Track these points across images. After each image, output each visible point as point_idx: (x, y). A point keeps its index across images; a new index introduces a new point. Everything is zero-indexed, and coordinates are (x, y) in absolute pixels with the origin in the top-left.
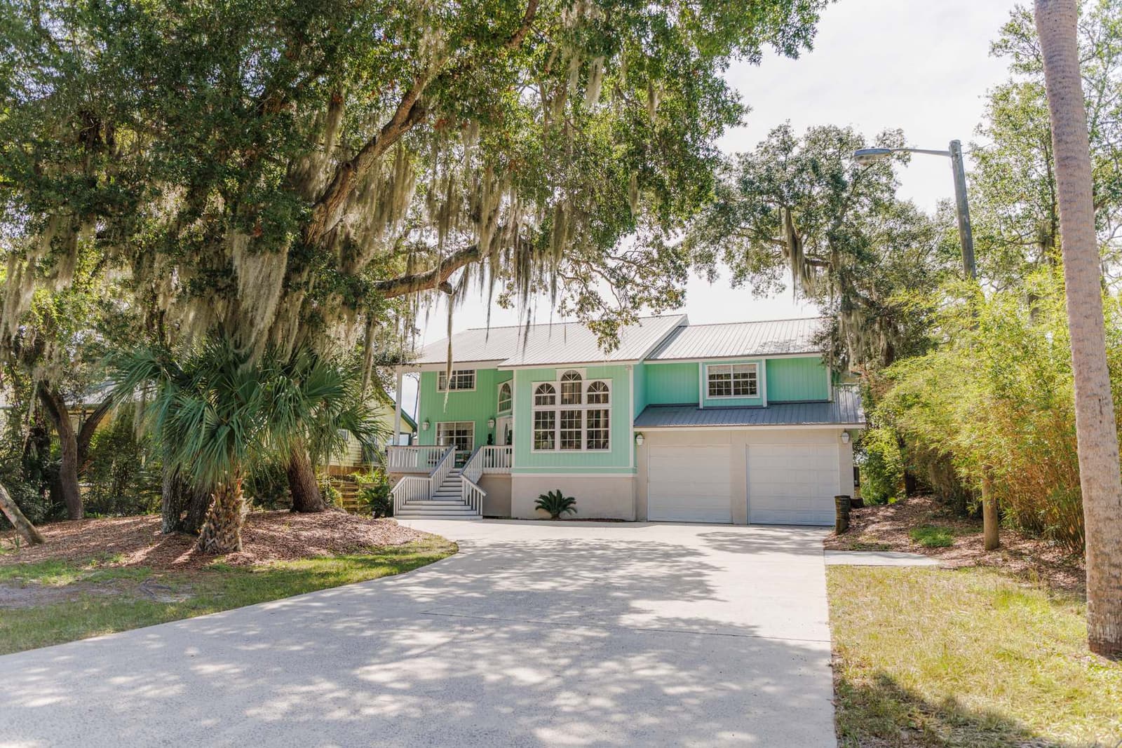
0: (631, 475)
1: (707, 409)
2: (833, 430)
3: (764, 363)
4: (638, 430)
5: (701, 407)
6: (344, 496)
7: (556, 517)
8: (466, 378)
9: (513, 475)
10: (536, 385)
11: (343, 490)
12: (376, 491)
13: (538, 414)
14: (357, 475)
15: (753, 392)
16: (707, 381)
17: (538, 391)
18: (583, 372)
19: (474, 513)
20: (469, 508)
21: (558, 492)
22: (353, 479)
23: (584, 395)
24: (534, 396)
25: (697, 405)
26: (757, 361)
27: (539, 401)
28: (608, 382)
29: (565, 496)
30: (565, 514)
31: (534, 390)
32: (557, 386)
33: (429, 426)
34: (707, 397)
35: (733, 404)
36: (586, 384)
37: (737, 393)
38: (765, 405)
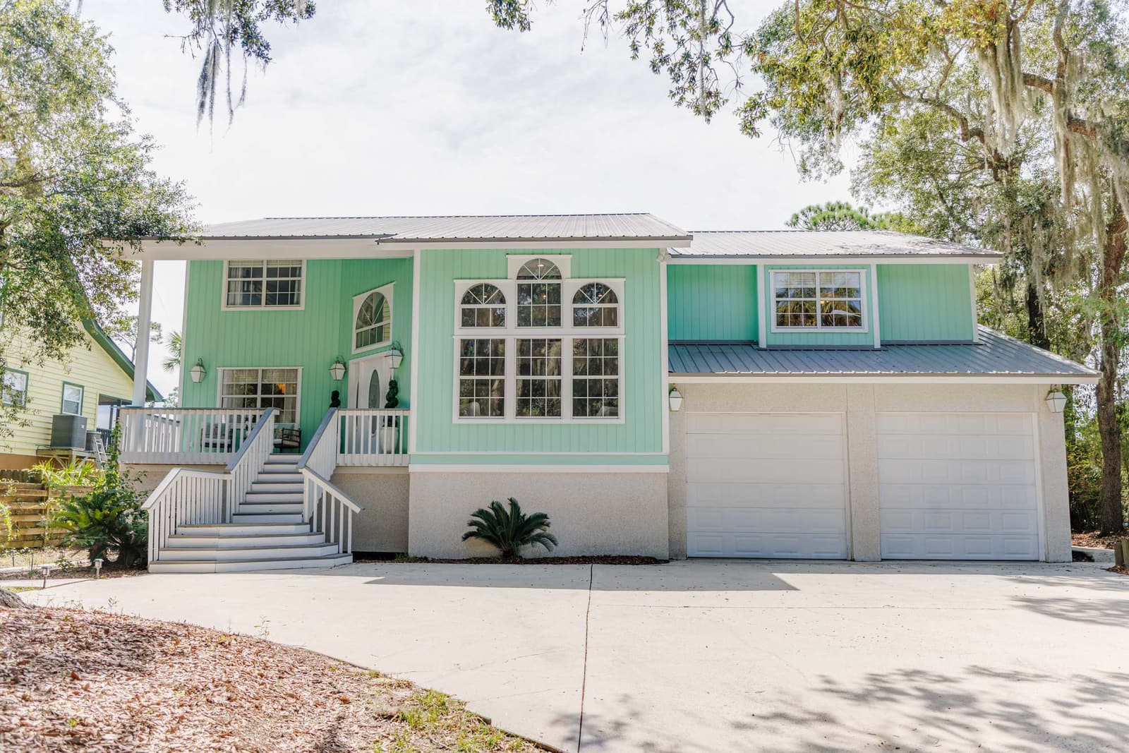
0: (666, 469)
1: (772, 349)
2: (1030, 387)
3: (874, 271)
4: (678, 380)
5: (763, 344)
6: (14, 513)
7: (510, 557)
8: (284, 286)
9: (413, 468)
10: (463, 287)
11: (14, 500)
12: (98, 503)
13: (467, 345)
14: (45, 470)
15: (856, 321)
16: (773, 299)
17: (466, 300)
18: (564, 264)
19: (332, 550)
20: (321, 538)
21: (514, 504)
22: (36, 479)
23: (567, 308)
24: (458, 308)
25: (757, 343)
26: (863, 267)
27: (468, 319)
28: (616, 285)
29: (527, 511)
30: (528, 550)
31: (459, 296)
32: (509, 288)
33: (205, 373)
34: (774, 328)
35: (820, 342)
36: (569, 288)
37: (826, 321)
38: (878, 346)
